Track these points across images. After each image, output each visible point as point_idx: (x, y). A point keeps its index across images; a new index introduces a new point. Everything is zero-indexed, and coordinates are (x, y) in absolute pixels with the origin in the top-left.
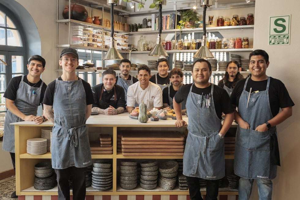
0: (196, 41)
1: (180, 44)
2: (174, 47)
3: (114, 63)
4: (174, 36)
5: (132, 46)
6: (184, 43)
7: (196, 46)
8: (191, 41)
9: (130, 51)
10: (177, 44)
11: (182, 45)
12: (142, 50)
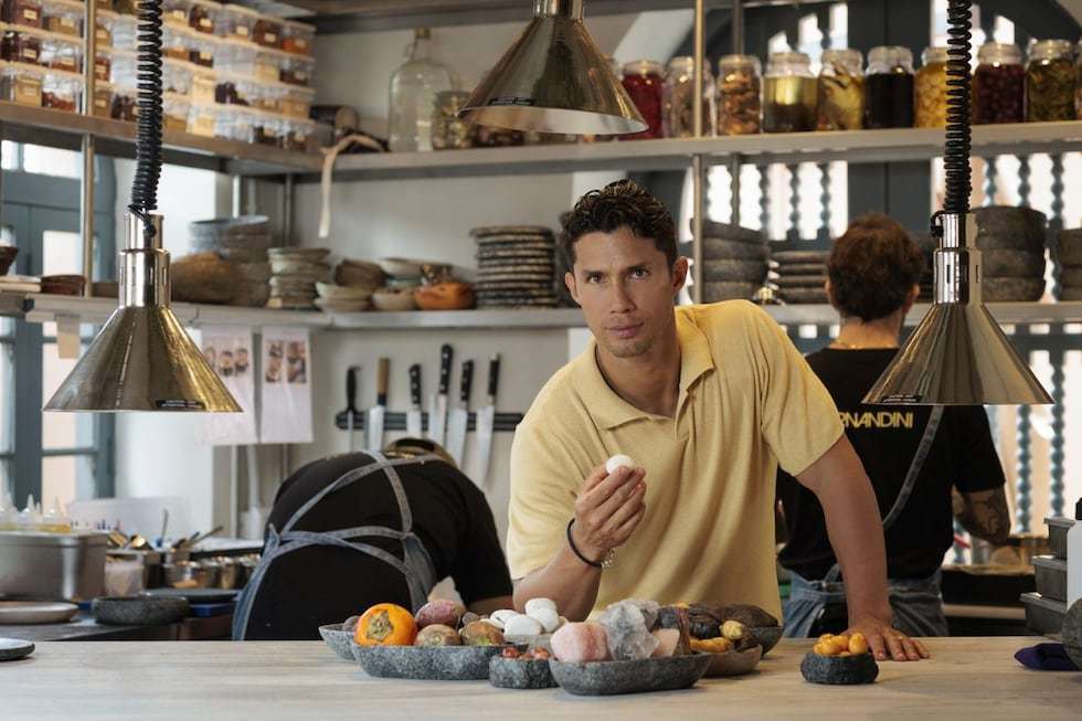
0: (865, 66)
1: (734, 92)
2: (691, 117)
3: (193, 251)
4: (690, 36)
5: (345, 120)
6: (768, 81)
7: (866, 106)
8: (823, 60)
9: (330, 157)
10: (711, 92)
11: (749, 95)
12: (425, 146)
